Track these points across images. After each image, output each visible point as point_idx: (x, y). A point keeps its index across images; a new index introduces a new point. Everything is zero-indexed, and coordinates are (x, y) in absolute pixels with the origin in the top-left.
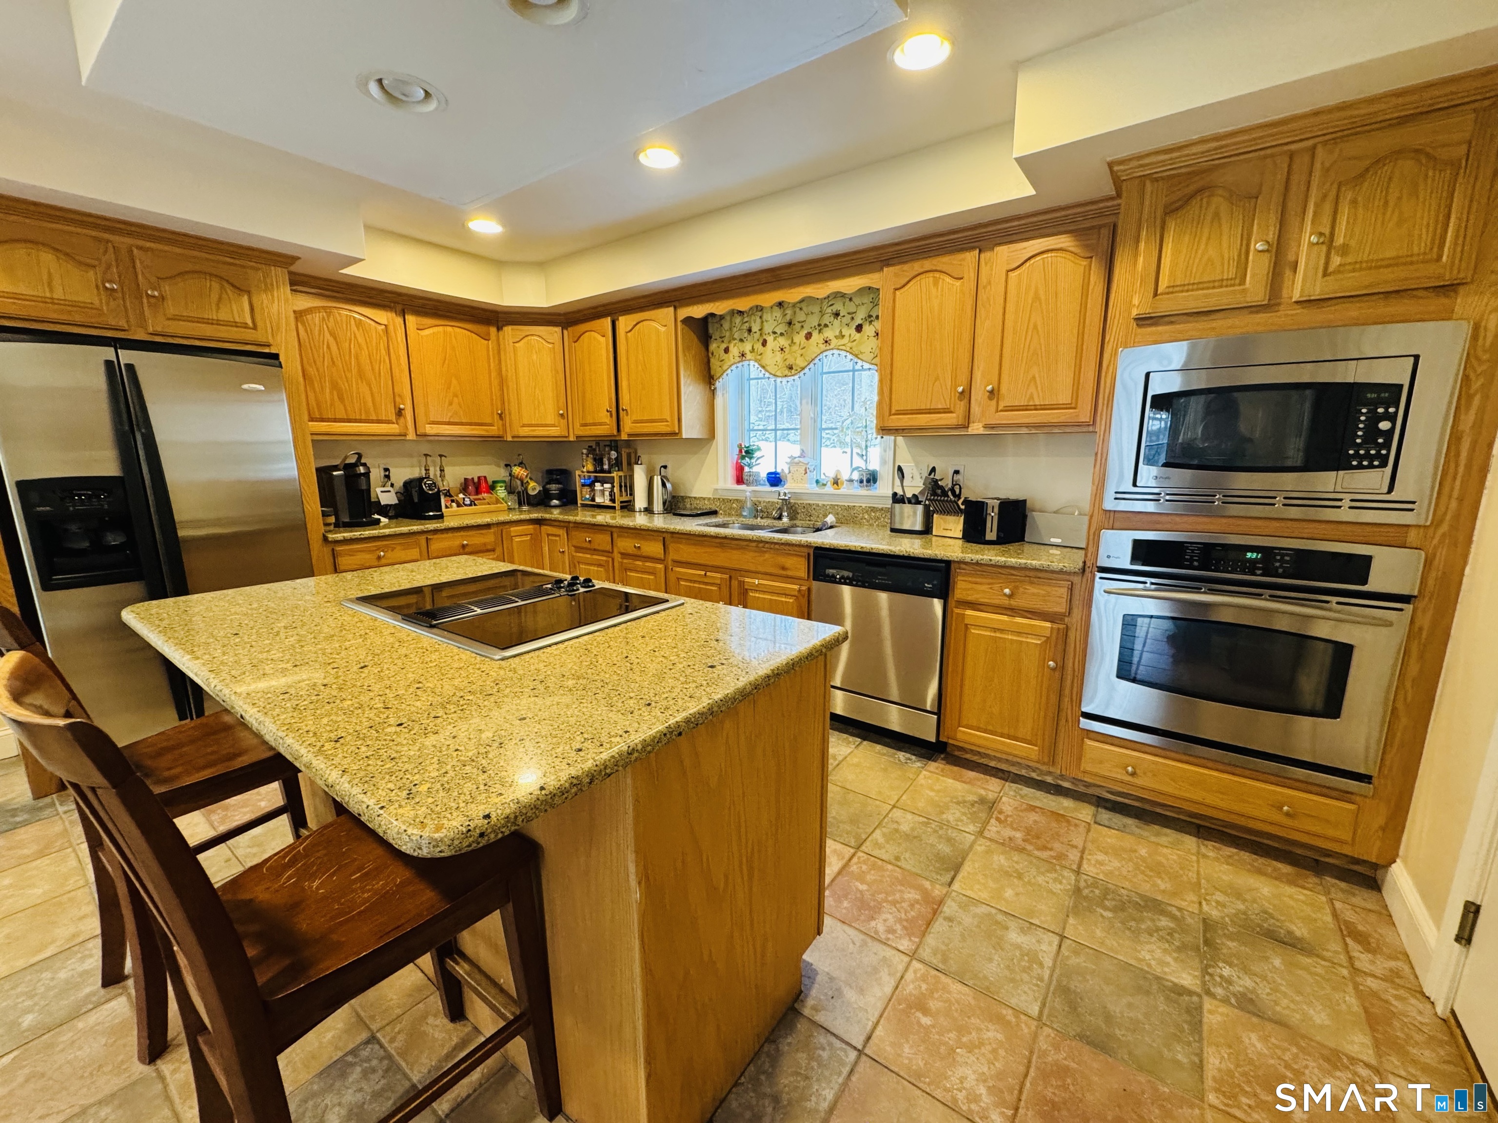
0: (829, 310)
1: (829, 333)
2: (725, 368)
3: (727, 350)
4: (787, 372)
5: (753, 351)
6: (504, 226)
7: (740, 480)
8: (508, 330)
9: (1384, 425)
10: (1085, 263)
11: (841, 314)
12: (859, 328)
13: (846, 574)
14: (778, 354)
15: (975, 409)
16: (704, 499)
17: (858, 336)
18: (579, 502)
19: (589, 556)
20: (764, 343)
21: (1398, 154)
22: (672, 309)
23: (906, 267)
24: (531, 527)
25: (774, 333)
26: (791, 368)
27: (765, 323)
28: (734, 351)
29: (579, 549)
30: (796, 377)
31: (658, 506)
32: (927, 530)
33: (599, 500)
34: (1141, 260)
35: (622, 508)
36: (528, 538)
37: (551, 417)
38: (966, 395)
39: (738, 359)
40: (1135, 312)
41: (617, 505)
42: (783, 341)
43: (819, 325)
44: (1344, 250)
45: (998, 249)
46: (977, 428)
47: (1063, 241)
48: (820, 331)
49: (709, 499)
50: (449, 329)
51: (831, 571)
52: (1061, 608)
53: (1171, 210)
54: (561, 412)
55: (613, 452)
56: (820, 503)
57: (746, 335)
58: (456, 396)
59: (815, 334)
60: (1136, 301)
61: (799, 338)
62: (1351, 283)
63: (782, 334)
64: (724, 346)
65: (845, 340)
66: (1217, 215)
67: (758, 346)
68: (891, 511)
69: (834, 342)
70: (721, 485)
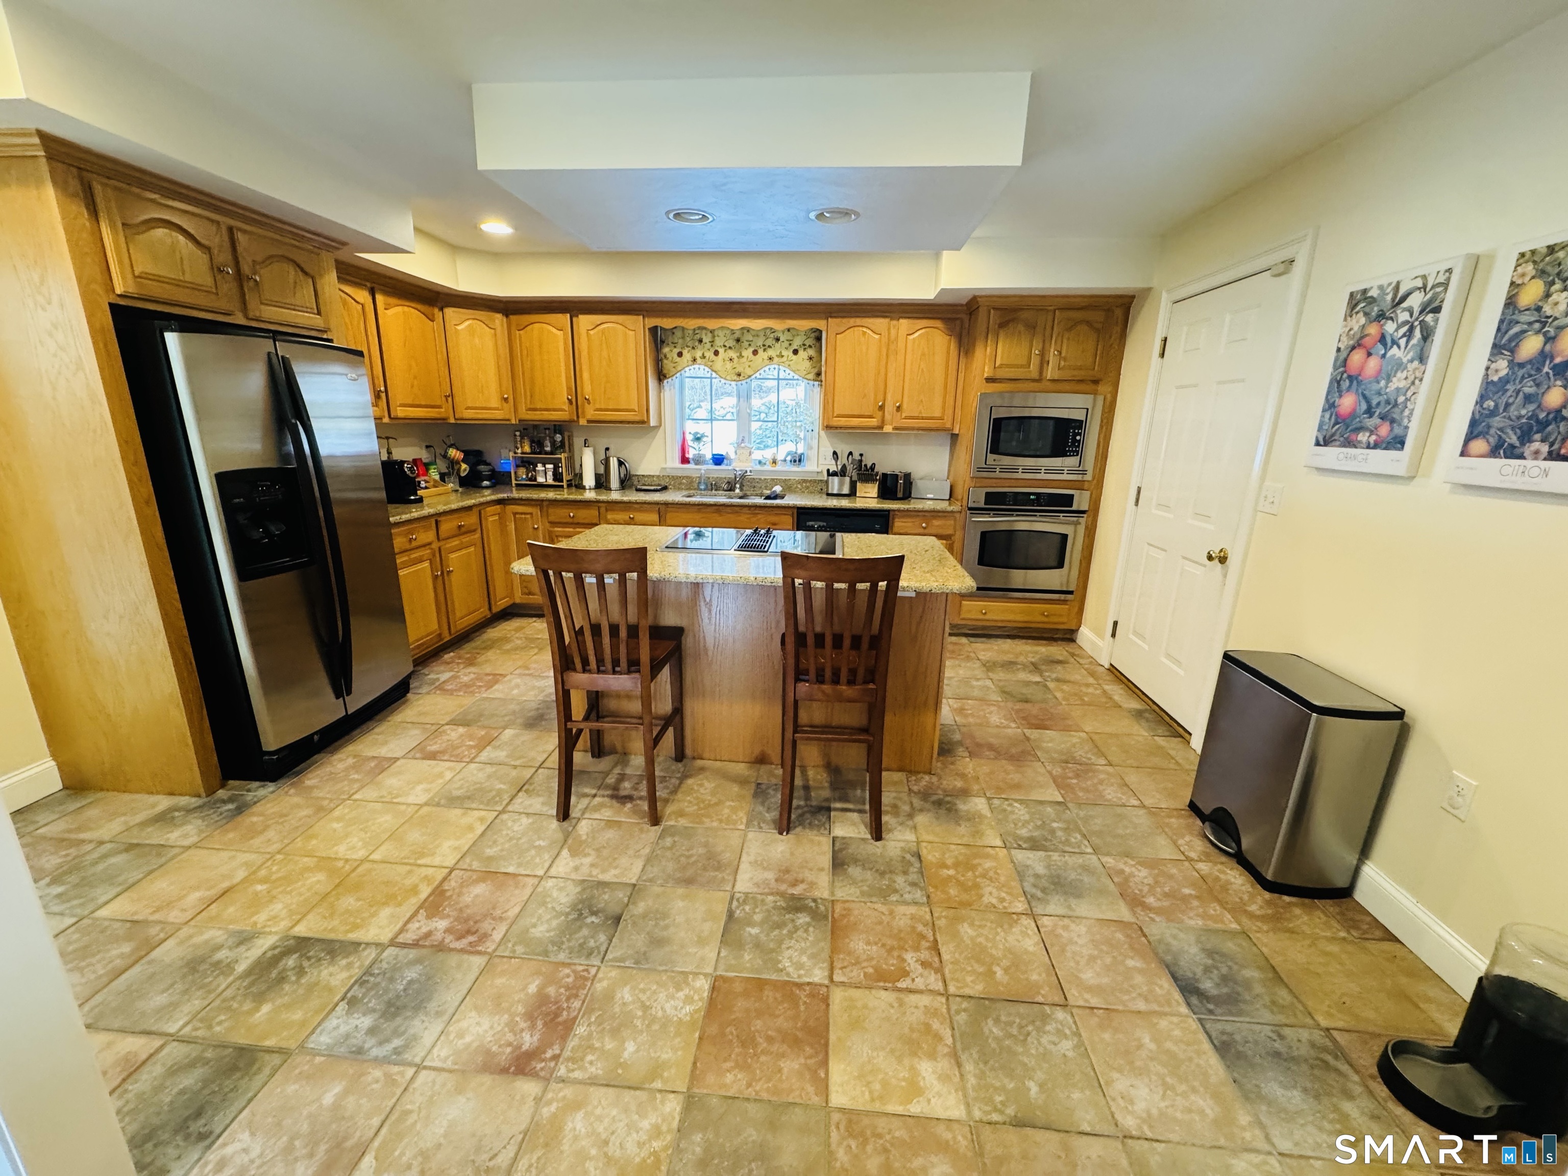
0: (772, 336)
1: (771, 352)
2: (679, 368)
3: (680, 354)
4: (735, 378)
5: (703, 357)
6: (516, 228)
7: (685, 460)
8: (449, 312)
9: (1078, 438)
10: (948, 337)
11: (781, 339)
12: (795, 352)
13: (822, 524)
14: (728, 363)
15: (888, 417)
16: (653, 476)
17: (794, 357)
18: (514, 482)
20: (716, 353)
21: (1081, 322)
22: (641, 317)
23: (845, 320)
24: (498, 507)
25: (725, 346)
26: (739, 375)
27: (716, 338)
28: (687, 355)
29: (554, 524)
30: (744, 382)
31: (614, 483)
32: (853, 493)
33: (541, 479)
34: (988, 349)
35: (569, 486)
36: (496, 518)
37: (495, 402)
38: (882, 408)
39: (690, 363)
40: (986, 375)
41: (565, 484)
42: (732, 354)
43: (764, 345)
44: (1065, 359)
45: (901, 321)
46: (888, 429)
47: (938, 324)
48: (765, 350)
49: (658, 476)
50: (406, 309)
51: (811, 523)
52: (950, 532)
53: (1002, 326)
54: (506, 396)
55: (558, 435)
56: (763, 478)
57: (697, 344)
58: (415, 378)
59: (760, 351)
60: (986, 369)
61: (748, 353)
62: (1067, 374)
63: (730, 348)
64: (676, 351)
65: (784, 359)
66: (1020, 332)
67: (710, 354)
68: (827, 482)
69: (776, 360)
70: (670, 464)
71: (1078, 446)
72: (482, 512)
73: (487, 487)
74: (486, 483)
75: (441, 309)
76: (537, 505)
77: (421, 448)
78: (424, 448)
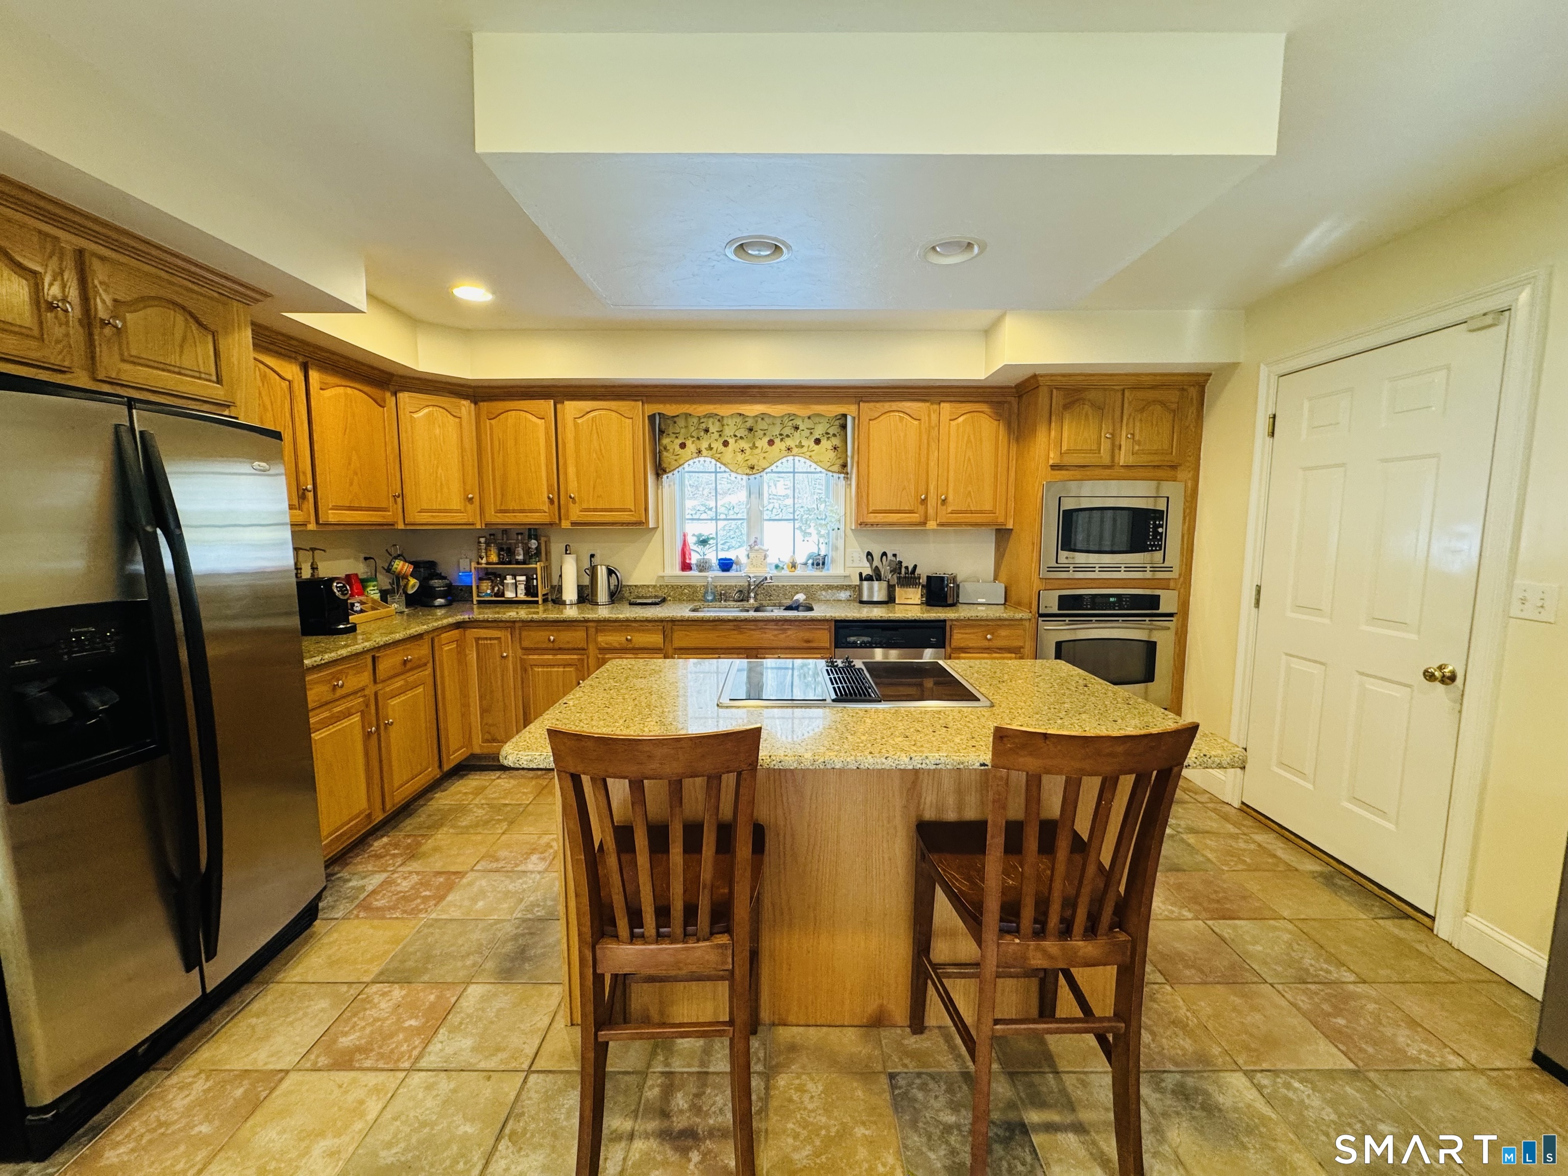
0: (790, 424)
1: (789, 442)
2: (681, 462)
3: (683, 446)
4: (748, 471)
5: (710, 448)
6: (497, 296)
7: (686, 567)
8: (404, 396)
9: (1160, 530)
10: (996, 423)
11: (801, 428)
12: (817, 442)
13: (866, 639)
14: (739, 454)
15: (931, 511)
16: (648, 586)
17: (816, 447)
18: (475, 598)
19: (550, 657)
20: (726, 444)
21: (1155, 402)
22: (640, 403)
23: (878, 405)
24: (457, 631)
25: (735, 436)
26: (752, 468)
27: (726, 427)
28: (691, 447)
29: (528, 650)
30: (757, 476)
31: (602, 595)
32: (890, 600)
33: (510, 594)
34: (1053, 433)
35: (545, 601)
36: (454, 645)
37: (456, 502)
38: (924, 502)
39: (695, 455)
40: (1051, 462)
41: (540, 599)
42: (743, 444)
43: (781, 435)
44: (1139, 443)
45: (942, 405)
46: (932, 525)
47: (984, 407)
48: (782, 440)
49: (655, 586)
50: (349, 390)
51: (852, 639)
52: (1019, 643)
53: (1066, 407)
54: (470, 496)
55: (533, 541)
56: (780, 584)
57: (702, 433)
58: (356, 473)
59: (777, 441)
60: (1052, 455)
61: (762, 443)
62: (1143, 459)
63: (741, 438)
64: (679, 441)
65: (805, 449)
66: (1087, 414)
67: (717, 445)
68: (860, 588)
69: (795, 450)
70: (668, 572)
71: (1161, 539)
72: (436, 640)
73: (440, 606)
74: (440, 601)
75: (395, 394)
76: (507, 628)
77: (356, 559)
78: (362, 559)
